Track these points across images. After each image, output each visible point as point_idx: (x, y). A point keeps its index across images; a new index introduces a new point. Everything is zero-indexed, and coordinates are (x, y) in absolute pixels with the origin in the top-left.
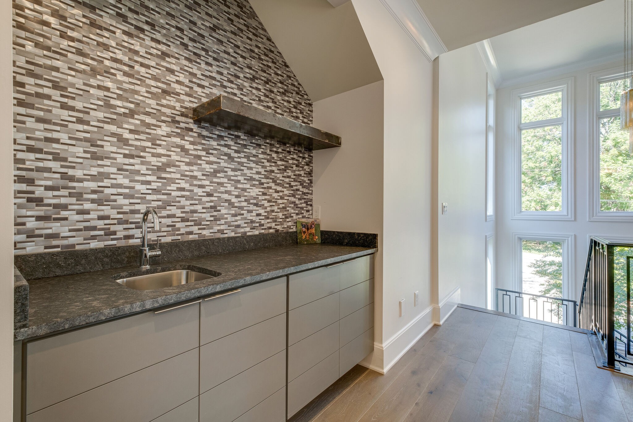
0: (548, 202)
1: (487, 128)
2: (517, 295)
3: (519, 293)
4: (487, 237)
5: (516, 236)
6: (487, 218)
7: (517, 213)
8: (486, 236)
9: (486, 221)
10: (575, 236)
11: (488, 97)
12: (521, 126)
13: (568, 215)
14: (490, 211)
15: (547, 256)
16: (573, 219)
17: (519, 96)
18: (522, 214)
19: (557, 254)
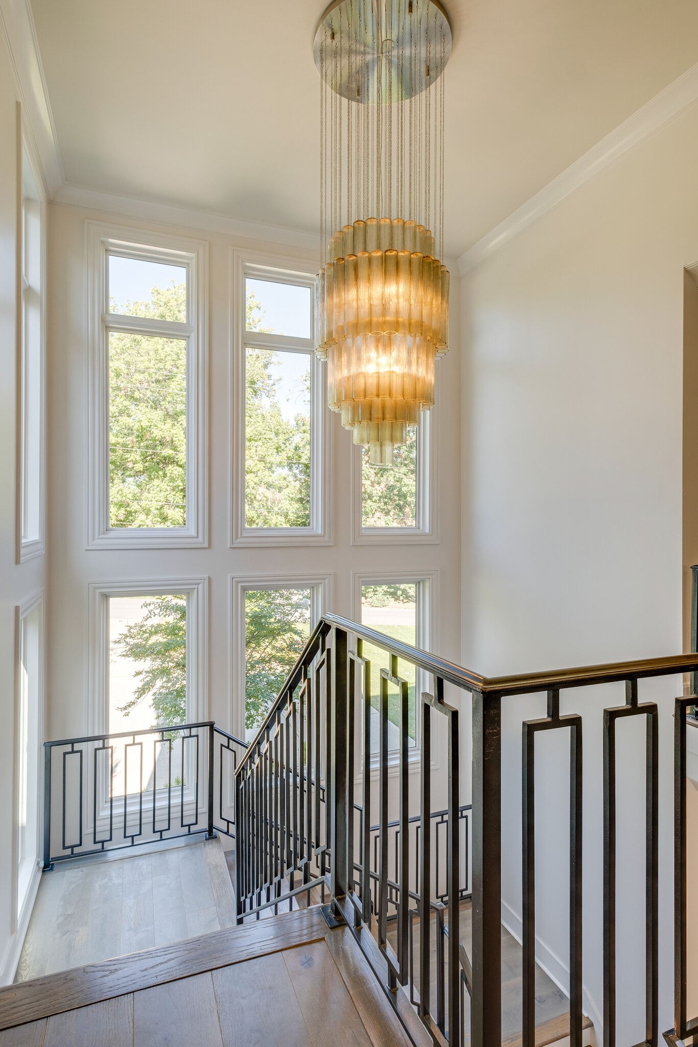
0: (134, 506)
1: (22, 292)
2: (99, 744)
3: (103, 738)
4: (21, 611)
5: (98, 591)
6: (22, 551)
7: (99, 535)
8: (17, 609)
9: (17, 561)
10: (209, 578)
11: (21, 202)
12: (109, 318)
13: (198, 537)
14: (33, 532)
15: (150, 617)
16: (206, 545)
17: (103, 242)
18: (111, 534)
19: (166, 611)
